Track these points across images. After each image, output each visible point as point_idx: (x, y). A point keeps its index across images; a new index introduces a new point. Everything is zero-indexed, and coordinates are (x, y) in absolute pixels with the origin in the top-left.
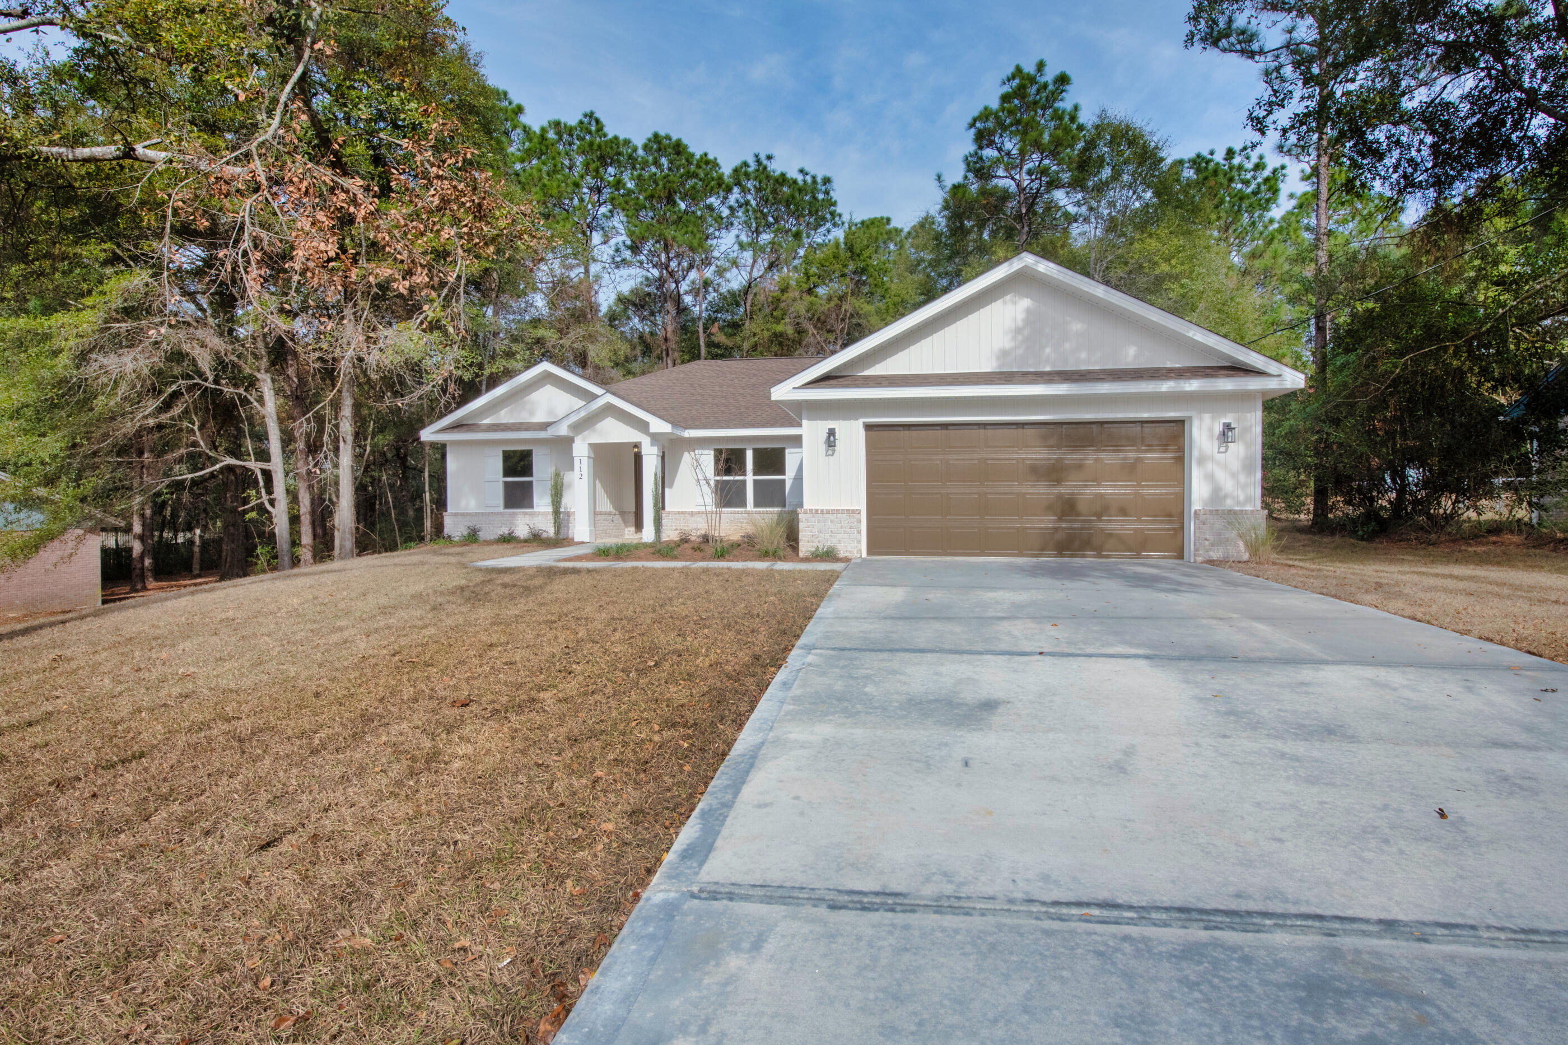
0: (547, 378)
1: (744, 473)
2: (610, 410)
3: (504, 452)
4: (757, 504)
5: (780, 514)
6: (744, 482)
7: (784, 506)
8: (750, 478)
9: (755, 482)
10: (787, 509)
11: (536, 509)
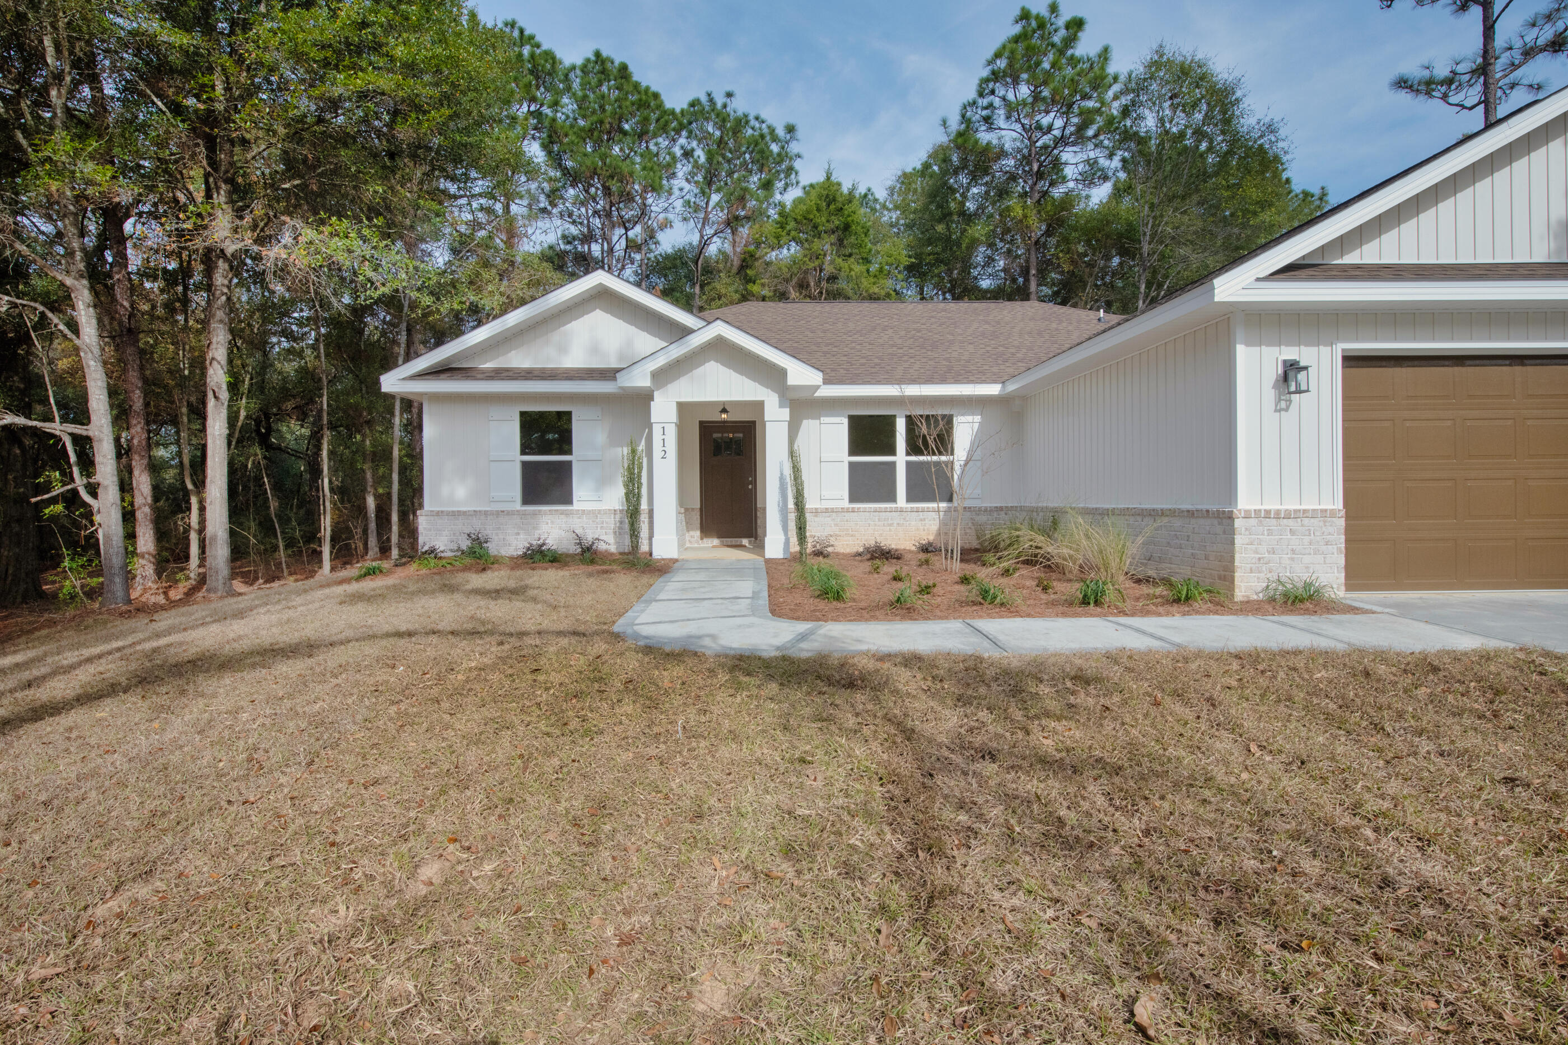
0: (603, 297)
1: (891, 450)
2: (719, 349)
3: (523, 414)
4: (910, 499)
5: (948, 511)
6: (893, 464)
7: (950, 500)
8: (901, 458)
9: (909, 464)
10: (955, 503)
11: (577, 505)
